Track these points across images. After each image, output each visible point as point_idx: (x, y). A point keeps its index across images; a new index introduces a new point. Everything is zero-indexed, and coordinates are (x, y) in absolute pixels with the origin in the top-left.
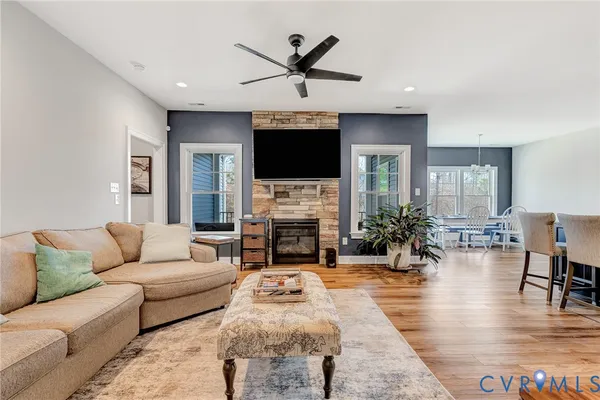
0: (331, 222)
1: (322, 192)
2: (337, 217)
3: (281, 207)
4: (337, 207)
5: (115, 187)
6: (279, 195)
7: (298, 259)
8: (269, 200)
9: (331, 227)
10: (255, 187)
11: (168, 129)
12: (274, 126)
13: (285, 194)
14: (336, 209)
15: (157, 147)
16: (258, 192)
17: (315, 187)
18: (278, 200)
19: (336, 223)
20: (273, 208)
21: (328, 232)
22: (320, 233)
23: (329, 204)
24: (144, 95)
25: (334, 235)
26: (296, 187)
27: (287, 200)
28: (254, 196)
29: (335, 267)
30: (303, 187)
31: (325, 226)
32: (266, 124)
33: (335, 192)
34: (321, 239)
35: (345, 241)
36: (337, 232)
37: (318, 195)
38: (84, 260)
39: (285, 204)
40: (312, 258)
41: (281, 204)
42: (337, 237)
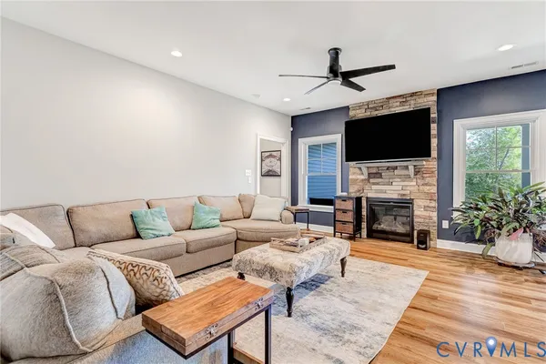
0: (427, 203)
1: (416, 173)
2: (436, 198)
3: (374, 187)
4: (435, 188)
5: (249, 172)
6: (372, 176)
7: (391, 237)
8: (363, 180)
9: (426, 208)
10: (351, 169)
11: (292, 129)
12: (368, 114)
13: (378, 175)
14: (434, 190)
15: (283, 144)
16: (354, 173)
17: (407, 168)
18: (371, 180)
19: (434, 204)
20: (367, 187)
21: (425, 214)
22: (416, 213)
23: (426, 184)
24: (270, 110)
25: (430, 218)
26: (388, 168)
27: (380, 180)
28: (350, 177)
29: (425, 249)
30: (396, 168)
31: (419, 206)
32: (360, 114)
33: (433, 172)
34: (415, 220)
35: (445, 224)
36: (435, 214)
37: (412, 176)
38: (216, 213)
39: (378, 184)
40: (406, 238)
41: (374, 184)
42: (435, 219)
